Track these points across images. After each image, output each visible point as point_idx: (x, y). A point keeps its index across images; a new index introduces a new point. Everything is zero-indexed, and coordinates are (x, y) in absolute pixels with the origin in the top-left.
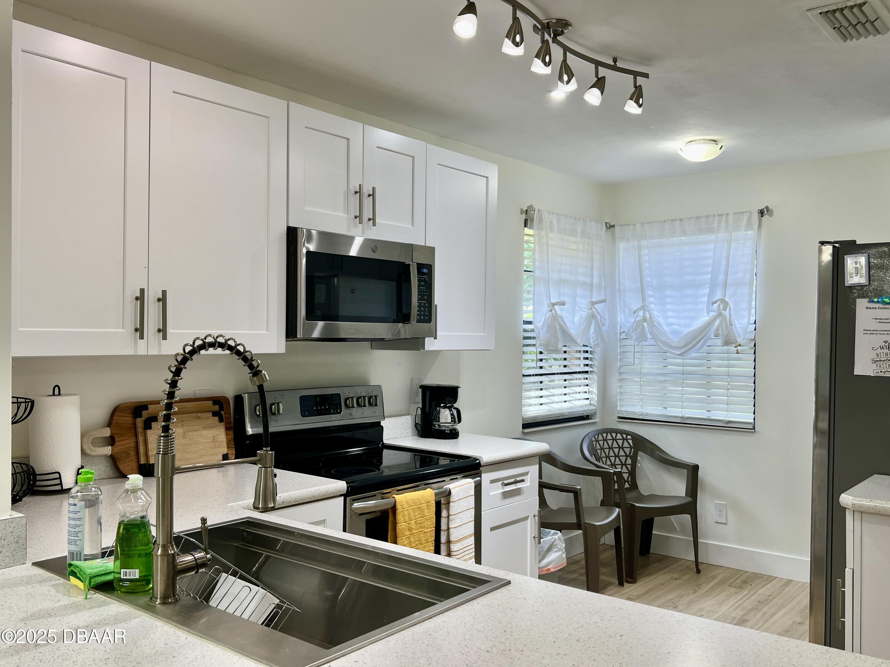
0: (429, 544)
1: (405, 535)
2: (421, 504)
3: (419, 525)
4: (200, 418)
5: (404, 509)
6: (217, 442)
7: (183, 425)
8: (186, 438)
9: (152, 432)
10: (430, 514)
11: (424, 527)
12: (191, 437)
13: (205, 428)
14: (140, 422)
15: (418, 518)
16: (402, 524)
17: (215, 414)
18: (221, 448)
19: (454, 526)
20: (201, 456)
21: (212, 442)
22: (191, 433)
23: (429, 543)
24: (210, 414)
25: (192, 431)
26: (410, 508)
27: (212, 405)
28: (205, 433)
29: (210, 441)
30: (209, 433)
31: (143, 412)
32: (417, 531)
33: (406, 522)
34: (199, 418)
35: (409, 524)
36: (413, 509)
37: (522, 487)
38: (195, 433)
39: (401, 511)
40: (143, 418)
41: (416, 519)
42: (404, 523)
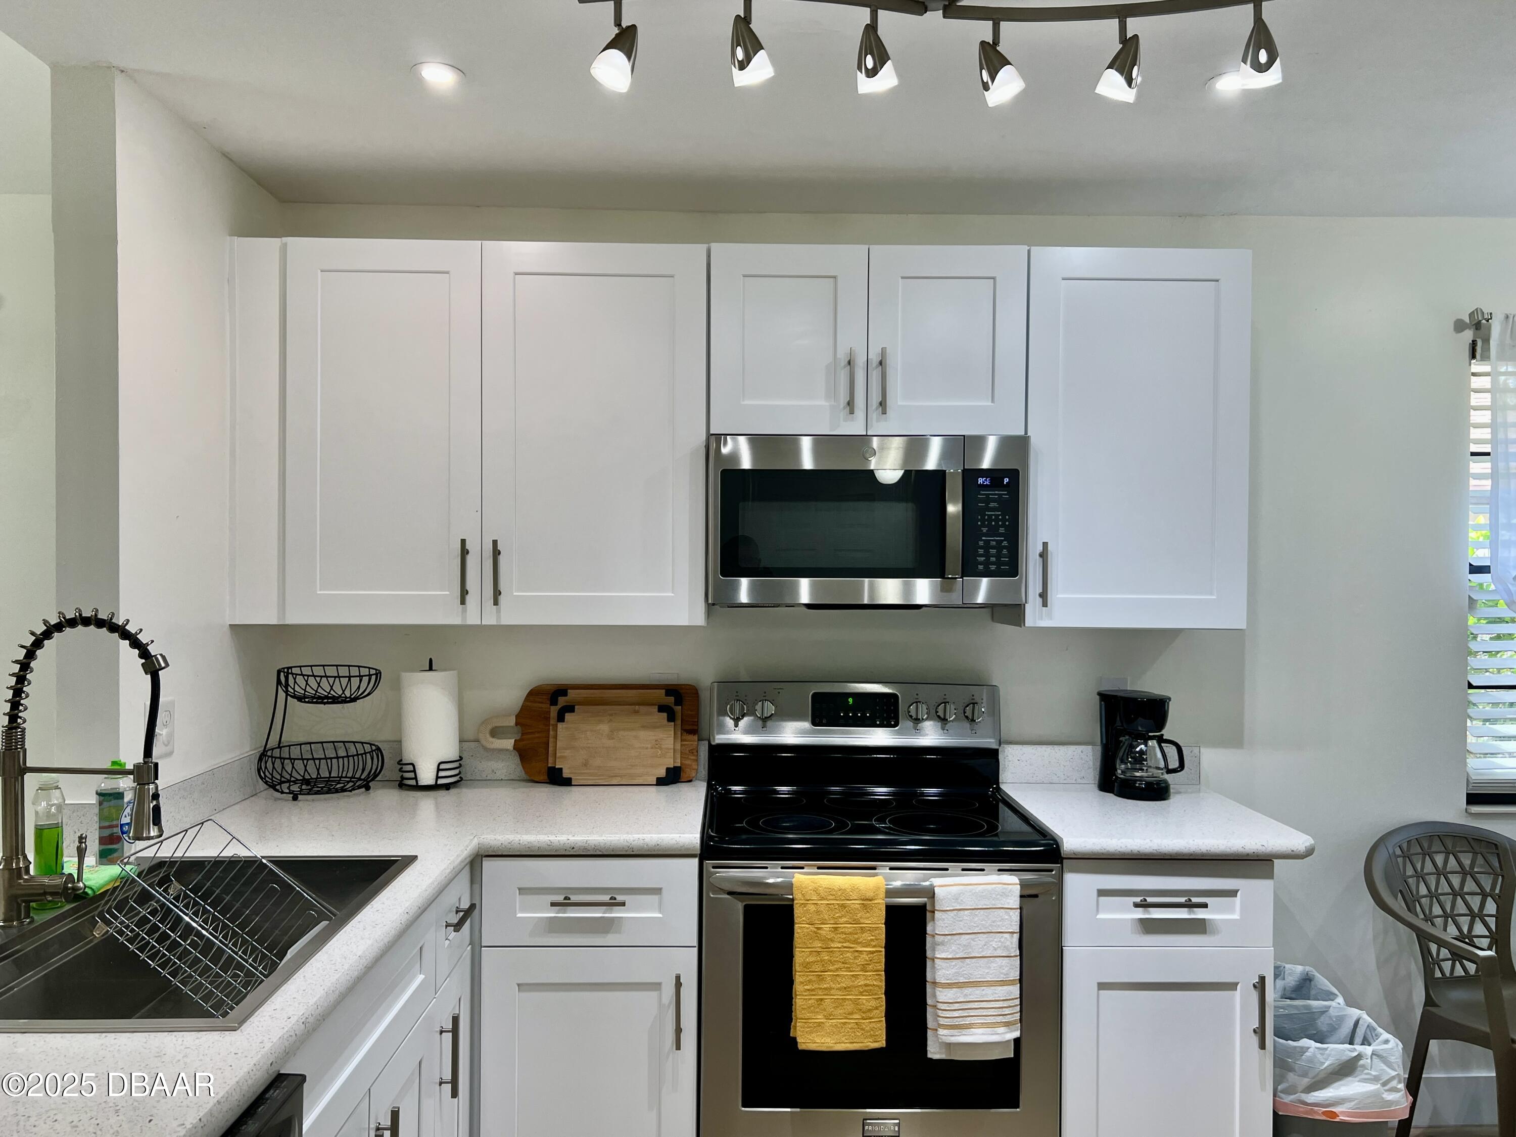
0: (867, 974)
1: (809, 946)
2: (848, 900)
3: (844, 936)
4: (638, 712)
5: (808, 900)
6: (661, 748)
7: (610, 721)
8: (613, 739)
9: (564, 726)
10: (870, 922)
11: (856, 942)
12: (622, 737)
13: (644, 727)
14: (554, 710)
15: (842, 924)
16: (803, 926)
17: (662, 709)
18: (665, 758)
19: (943, 955)
20: (632, 766)
21: (652, 748)
22: (621, 733)
23: (867, 972)
24: (656, 709)
25: (624, 730)
26: (822, 902)
27: (664, 695)
28: (643, 734)
29: (649, 746)
30: (647, 737)
31: (559, 698)
32: (839, 945)
33: (812, 924)
34: (636, 712)
35: (818, 929)
36: (828, 904)
37: (1209, 919)
38: (626, 733)
39: (802, 904)
40: (559, 707)
41: (836, 924)
42: (807, 926)
